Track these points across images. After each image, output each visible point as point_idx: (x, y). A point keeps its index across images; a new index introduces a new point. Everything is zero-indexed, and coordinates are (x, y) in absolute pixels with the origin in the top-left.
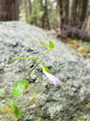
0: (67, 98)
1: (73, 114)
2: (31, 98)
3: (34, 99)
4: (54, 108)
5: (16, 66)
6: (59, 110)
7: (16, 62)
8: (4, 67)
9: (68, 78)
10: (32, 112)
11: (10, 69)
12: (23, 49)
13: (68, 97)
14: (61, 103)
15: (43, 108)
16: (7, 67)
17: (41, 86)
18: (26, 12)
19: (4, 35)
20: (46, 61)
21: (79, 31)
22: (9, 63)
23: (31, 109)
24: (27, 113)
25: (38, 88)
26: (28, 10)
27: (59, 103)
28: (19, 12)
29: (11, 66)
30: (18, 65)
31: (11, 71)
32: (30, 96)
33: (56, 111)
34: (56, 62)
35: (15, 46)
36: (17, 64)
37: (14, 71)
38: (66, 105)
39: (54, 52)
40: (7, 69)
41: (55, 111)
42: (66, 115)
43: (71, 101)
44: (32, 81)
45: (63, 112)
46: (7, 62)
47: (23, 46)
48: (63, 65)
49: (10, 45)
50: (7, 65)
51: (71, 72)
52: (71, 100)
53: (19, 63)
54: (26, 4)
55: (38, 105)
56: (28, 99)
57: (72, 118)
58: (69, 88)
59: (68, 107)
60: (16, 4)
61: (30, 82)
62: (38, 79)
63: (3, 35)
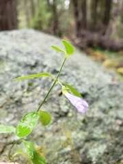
0: (111, 135)
1: (120, 155)
2: (64, 138)
3: (68, 139)
4: (96, 150)
5: (38, 94)
6: (102, 152)
7: (39, 88)
8: (23, 97)
9: (111, 108)
10: (66, 157)
11: (30, 99)
12: (45, 70)
13: (112, 133)
14: (104, 141)
15: (82, 151)
16: (27, 97)
17: (76, 120)
18: (27, 13)
19: (16, 50)
20: (79, 85)
21: (102, 38)
22: (28, 90)
23: (65, 152)
24: (61, 159)
25: (73, 124)
26: (30, 11)
27: (101, 141)
28: (17, 14)
29: (32, 96)
30: (42, 93)
31: (33, 102)
32: (62, 135)
33: (100, 153)
34: (93, 86)
35: (34, 66)
36: (40, 91)
37: (37, 101)
38: (110, 144)
39: (84, 72)
40: (27, 100)
41: (97, 154)
42: (111, 158)
43: (117, 139)
44: (63, 114)
45: (108, 154)
46: (25, 90)
47: (45, 66)
48: (102, 90)
49: (27, 66)
50: (26, 94)
51: (113, 99)
52: (117, 137)
53: (43, 90)
54: (26, 2)
55: (74, 147)
56: (60, 140)
57: (119, 161)
58: (113, 120)
59: (113, 146)
60: (14, 3)
61: (61, 116)
62: (71, 111)
63: (13, 52)
